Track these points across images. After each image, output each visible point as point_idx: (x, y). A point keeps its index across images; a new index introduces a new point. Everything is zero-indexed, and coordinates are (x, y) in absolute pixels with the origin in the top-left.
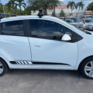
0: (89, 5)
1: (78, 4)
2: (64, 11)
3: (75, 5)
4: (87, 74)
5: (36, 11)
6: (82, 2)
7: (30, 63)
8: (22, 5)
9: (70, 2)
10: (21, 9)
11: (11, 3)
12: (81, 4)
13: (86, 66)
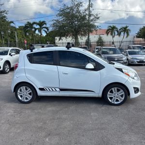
0: (140, 30)
1: (121, 29)
2: (102, 38)
3: (117, 31)
4: (110, 100)
5: (62, 38)
6: (127, 27)
7: (58, 90)
8: (44, 29)
9: (111, 27)
10: (41, 34)
11: (28, 27)
12: (125, 30)
13: (109, 93)
